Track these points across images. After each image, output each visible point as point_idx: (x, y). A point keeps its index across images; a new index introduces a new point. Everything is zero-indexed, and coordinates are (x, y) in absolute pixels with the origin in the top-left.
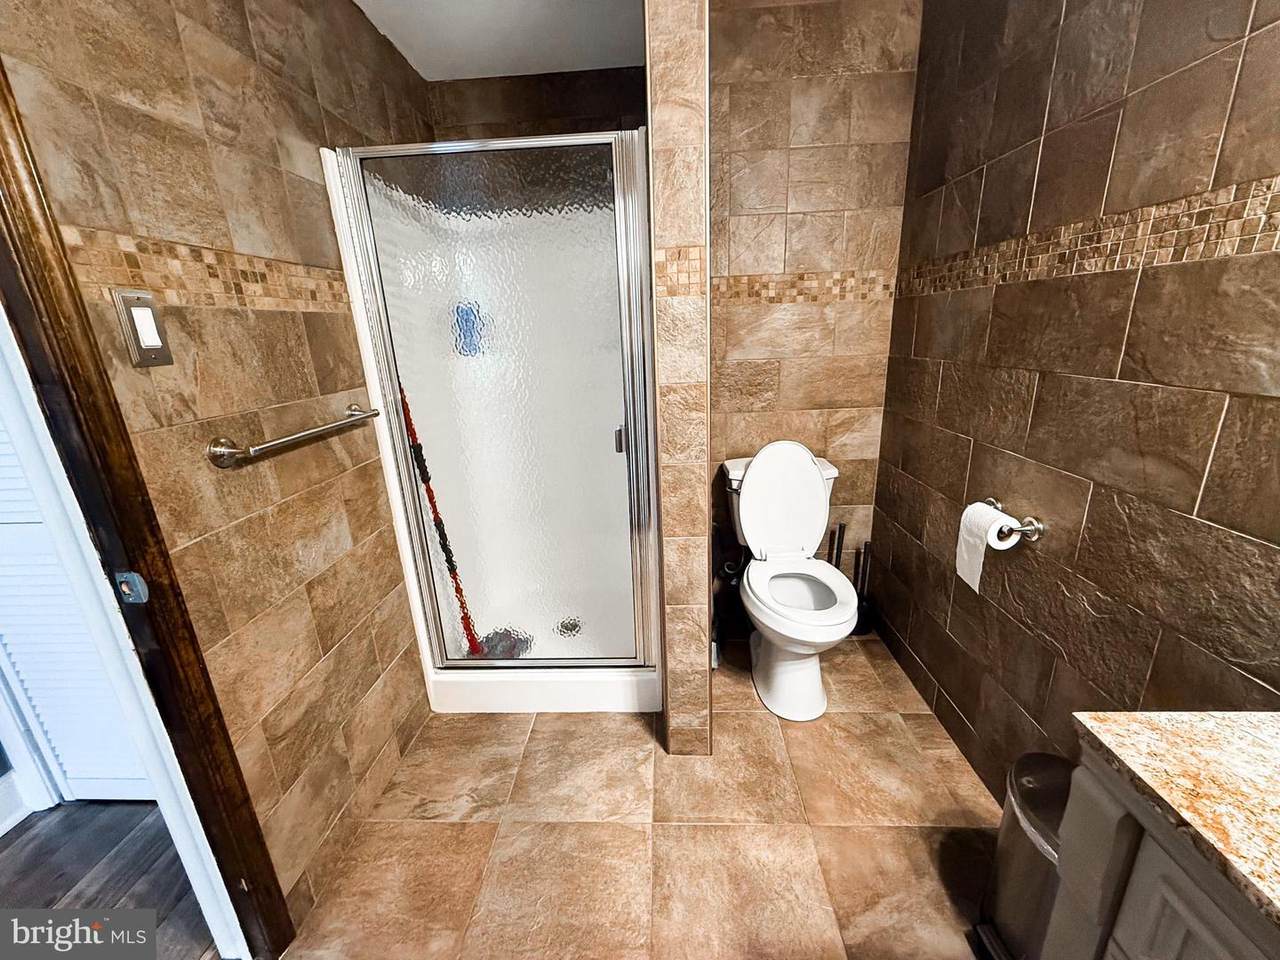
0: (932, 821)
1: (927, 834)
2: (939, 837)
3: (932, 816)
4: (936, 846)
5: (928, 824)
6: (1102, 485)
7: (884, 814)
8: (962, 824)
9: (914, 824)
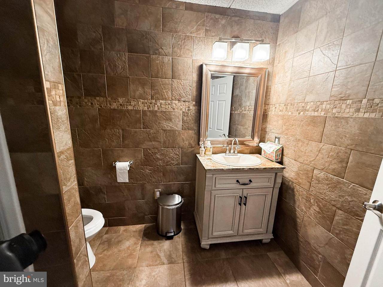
0: (141, 238)
1: (143, 240)
2: (145, 238)
3: (139, 238)
4: (147, 239)
5: (141, 239)
6: (145, 149)
7: (137, 248)
8: (142, 233)
9: (140, 242)
